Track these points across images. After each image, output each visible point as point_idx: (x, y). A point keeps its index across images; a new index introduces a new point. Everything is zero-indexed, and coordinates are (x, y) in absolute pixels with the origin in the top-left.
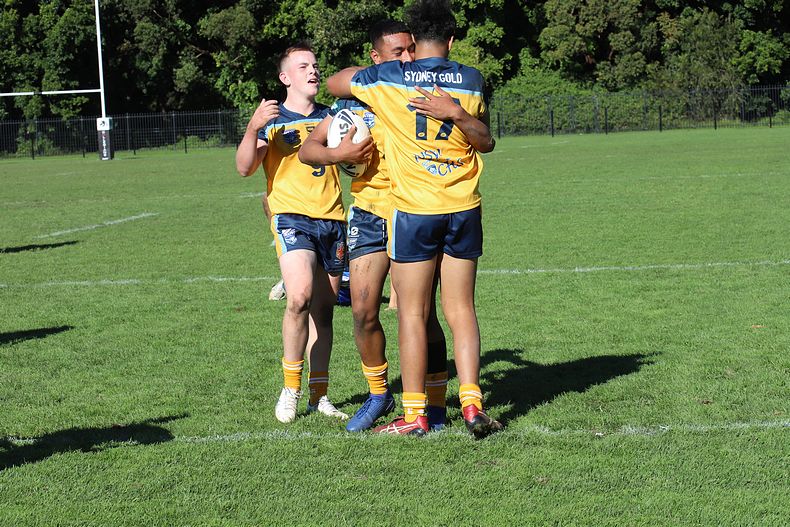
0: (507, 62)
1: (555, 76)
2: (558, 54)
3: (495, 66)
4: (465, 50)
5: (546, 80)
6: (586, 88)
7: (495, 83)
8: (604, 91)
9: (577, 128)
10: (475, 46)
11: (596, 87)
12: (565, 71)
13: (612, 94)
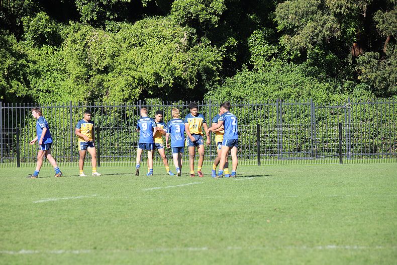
0: (230, 50)
1: (296, 73)
2: (300, 40)
3: (210, 55)
4: (167, 32)
5: (283, 78)
6: (342, 91)
7: (208, 79)
8: (367, 96)
9: (324, 150)
10: (182, 25)
11: (357, 90)
12: (311, 65)
13: (380, 99)
